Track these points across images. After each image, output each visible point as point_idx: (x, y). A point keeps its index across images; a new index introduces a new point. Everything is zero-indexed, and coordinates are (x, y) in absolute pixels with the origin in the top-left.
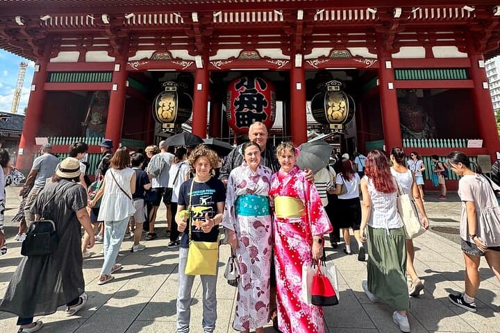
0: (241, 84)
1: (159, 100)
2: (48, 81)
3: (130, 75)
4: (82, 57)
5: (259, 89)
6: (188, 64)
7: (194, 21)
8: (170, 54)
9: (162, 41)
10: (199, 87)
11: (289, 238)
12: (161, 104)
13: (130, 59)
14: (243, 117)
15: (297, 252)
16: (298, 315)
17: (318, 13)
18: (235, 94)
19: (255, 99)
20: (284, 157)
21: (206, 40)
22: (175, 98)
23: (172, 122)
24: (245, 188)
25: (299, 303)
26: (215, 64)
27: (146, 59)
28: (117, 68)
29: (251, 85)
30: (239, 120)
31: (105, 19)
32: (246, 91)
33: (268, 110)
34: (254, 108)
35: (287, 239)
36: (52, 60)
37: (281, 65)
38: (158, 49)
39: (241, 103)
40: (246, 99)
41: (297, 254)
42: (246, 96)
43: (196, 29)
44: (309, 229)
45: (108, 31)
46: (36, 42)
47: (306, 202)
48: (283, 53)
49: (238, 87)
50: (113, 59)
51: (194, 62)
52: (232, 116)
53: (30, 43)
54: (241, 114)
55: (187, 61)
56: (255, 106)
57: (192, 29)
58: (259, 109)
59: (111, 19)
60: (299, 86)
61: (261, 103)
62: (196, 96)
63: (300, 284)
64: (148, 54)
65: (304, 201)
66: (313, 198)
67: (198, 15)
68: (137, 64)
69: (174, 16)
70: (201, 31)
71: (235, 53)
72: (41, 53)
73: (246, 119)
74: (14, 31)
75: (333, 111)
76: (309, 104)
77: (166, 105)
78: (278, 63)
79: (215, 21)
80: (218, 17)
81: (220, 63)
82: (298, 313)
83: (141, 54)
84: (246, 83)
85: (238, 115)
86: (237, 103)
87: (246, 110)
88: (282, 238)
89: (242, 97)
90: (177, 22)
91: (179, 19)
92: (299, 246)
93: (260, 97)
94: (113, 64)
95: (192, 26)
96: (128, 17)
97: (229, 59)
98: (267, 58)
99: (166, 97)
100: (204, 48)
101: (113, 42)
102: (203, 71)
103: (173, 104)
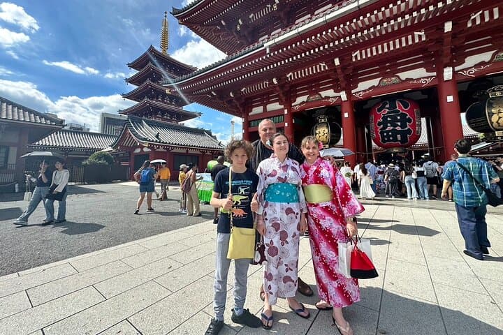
0: (383, 107)
1: (316, 129)
2: (250, 126)
3: (294, 115)
4: (265, 109)
5: (401, 109)
6: (335, 100)
7: (336, 64)
8: (320, 95)
9: (312, 87)
10: (346, 115)
11: (321, 220)
12: (317, 132)
13: (293, 104)
14: (388, 134)
15: (330, 231)
16: (335, 284)
17: (473, 18)
18: (377, 117)
19: (399, 118)
20: (308, 148)
21: (347, 77)
22: (327, 127)
23: (327, 144)
24: (277, 176)
25: (336, 274)
26: (357, 95)
27: (303, 102)
28: (286, 112)
29: (393, 107)
30: (383, 137)
31: (275, 81)
32: (388, 113)
33: (414, 126)
34: (398, 126)
35: (319, 221)
36: (250, 114)
37: (425, 83)
38: (311, 93)
39: (385, 123)
40: (389, 119)
41: (330, 233)
42: (388, 116)
43: (339, 71)
44: (340, 211)
45: (278, 88)
46: (241, 105)
47: (334, 188)
48: (427, 71)
49: (379, 110)
50: (282, 107)
51: (340, 97)
52: (377, 134)
53: (238, 106)
54: (385, 132)
55: (334, 97)
56: (399, 124)
57: (336, 72)
58: (403, 126)
59: (278, 80)
60: (450, 99)
61: (404, 120)
62: (344, 122)
63: (335, 259)
64: (304, 98)
65: (331, 187)
66: (340, 184)
67: (339, 60)
68: (298, 107)
69: (320, 66)
70: (343, 72)
71: (375, 82)
72: (244, 110)
73: (391, 136)
74: (230, 101)
75: (500, 118)
76: (463, 115)
77: (322, 132)
78: (422, 81)
79: (354, 60)
80: (356, 56)
81: (362, 94)
82: (335, 282)
83: (300, 100)
84: (387, 106)
85: (382, 133)
86: (380, 124)
87: (389, 128)
88: (315, 220)
89: (385, 118)
90: (323, 69)
91: (324, 66)
92: (331, 227)
93: (403, 116)
94: (283, 110)
95: (335, 69)
96: (288, 76)
97: (370, 89)
98: (408, 80)
99: (321, 126)
100: (346, 85)
101: (281, 95)
102: (348, 103)
103: (326, 131)
